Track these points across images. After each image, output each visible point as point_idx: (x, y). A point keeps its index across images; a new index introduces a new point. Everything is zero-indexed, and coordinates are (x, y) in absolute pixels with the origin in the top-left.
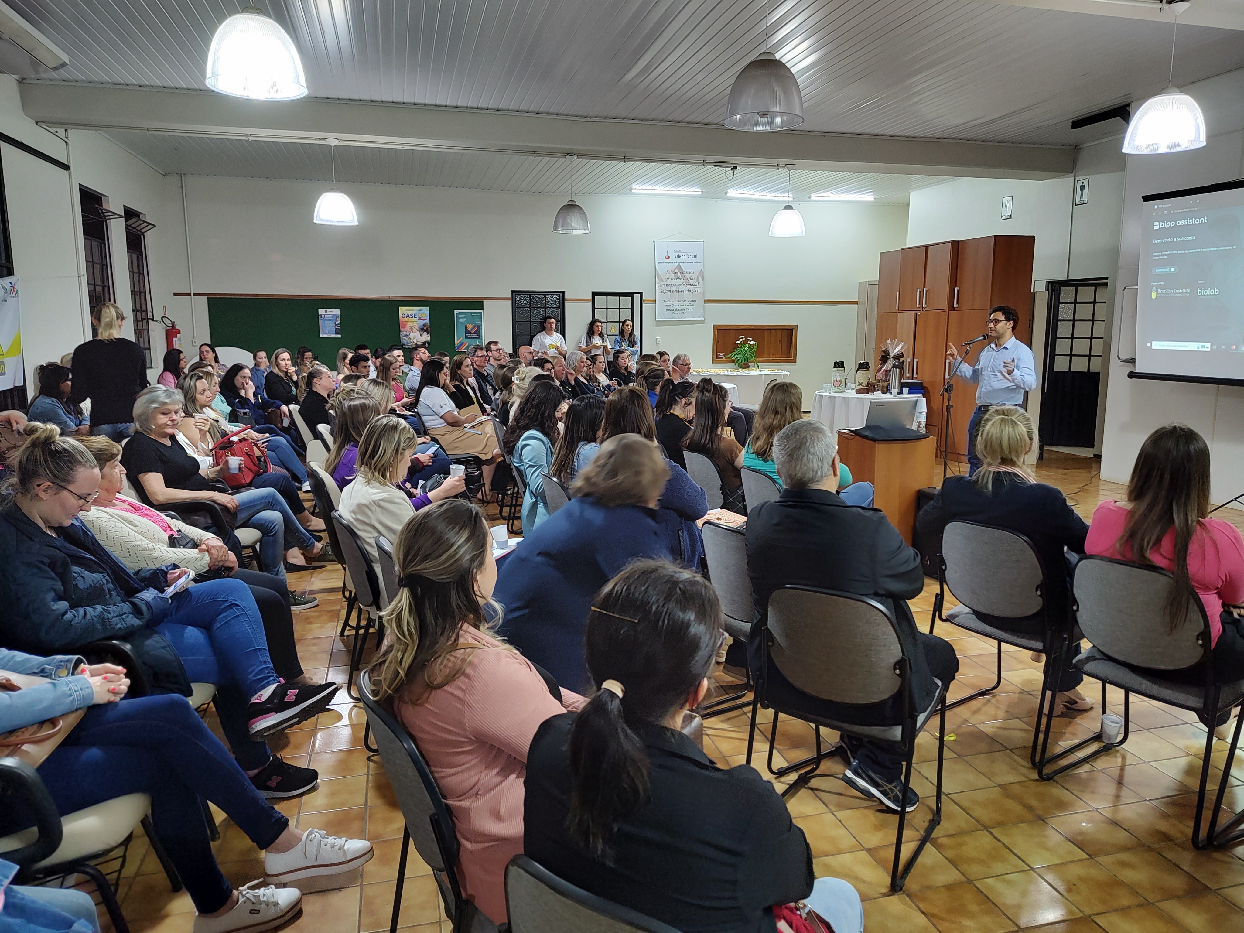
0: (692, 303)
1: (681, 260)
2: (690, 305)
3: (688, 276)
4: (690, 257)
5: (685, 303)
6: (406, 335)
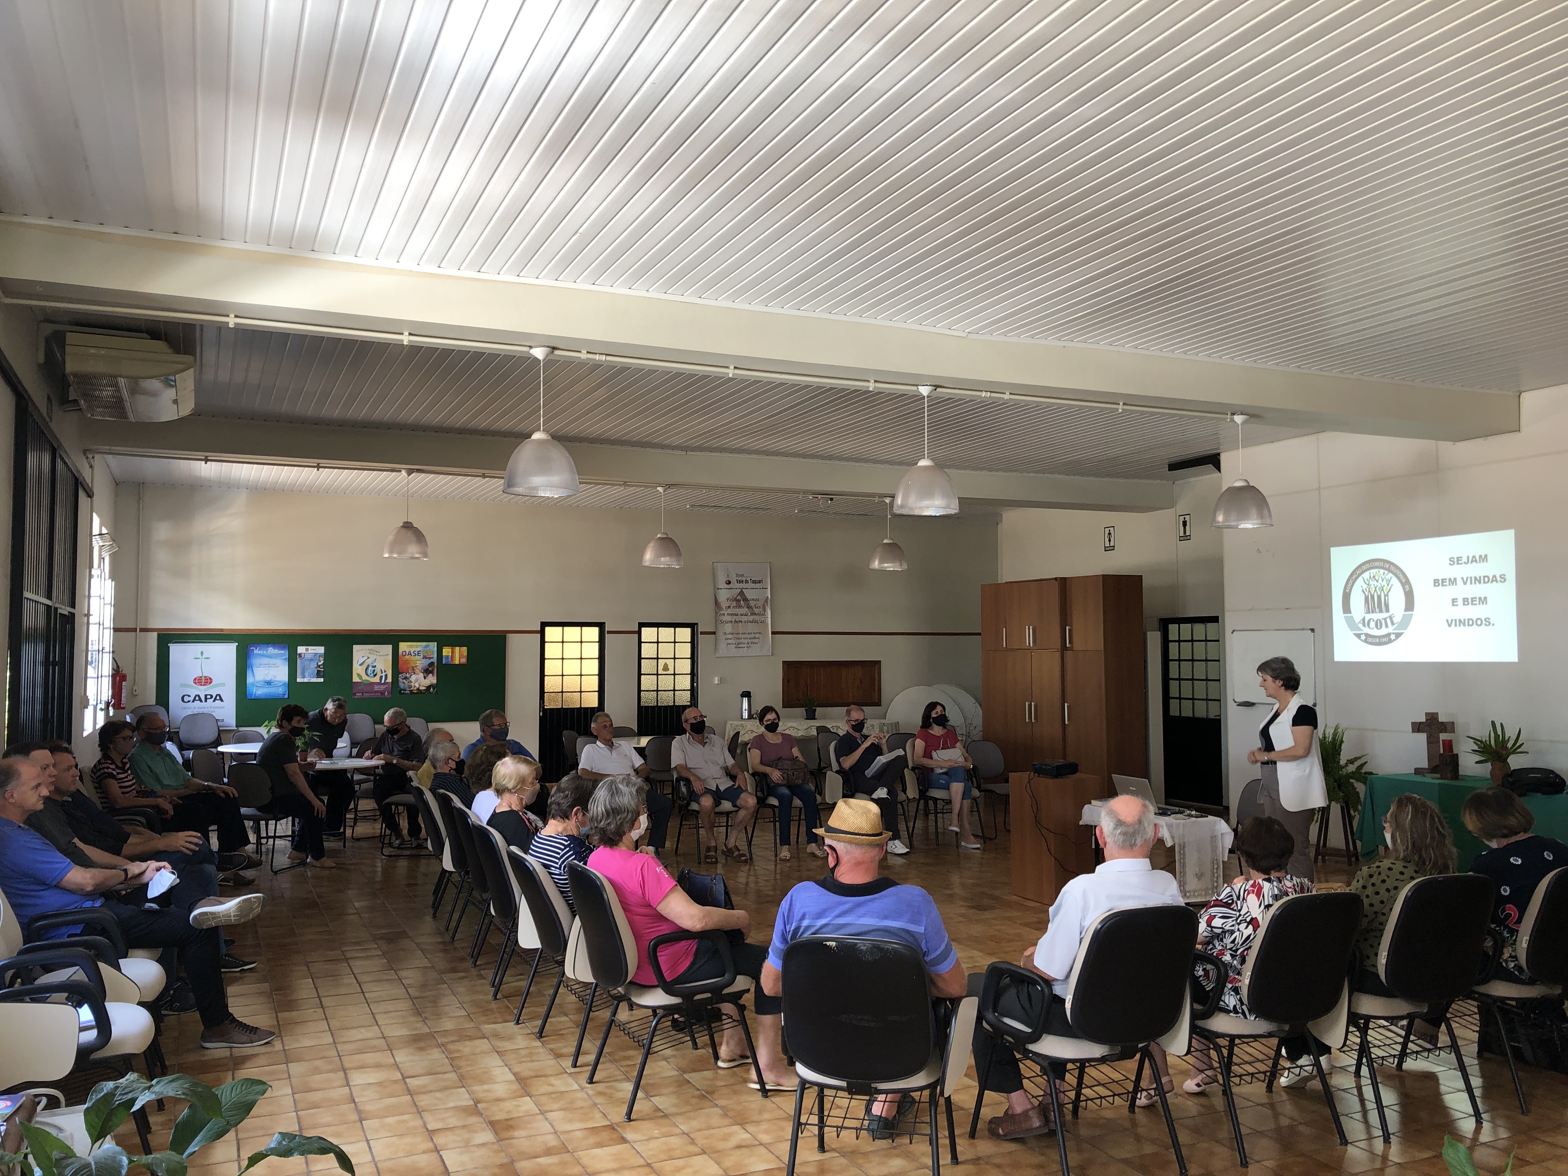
0: (757, 636)
1: (744, 585)
2: (755, 638)
3: (752, 603)
4: (754, 582)
5: (750, 636)
6: (406, 678)
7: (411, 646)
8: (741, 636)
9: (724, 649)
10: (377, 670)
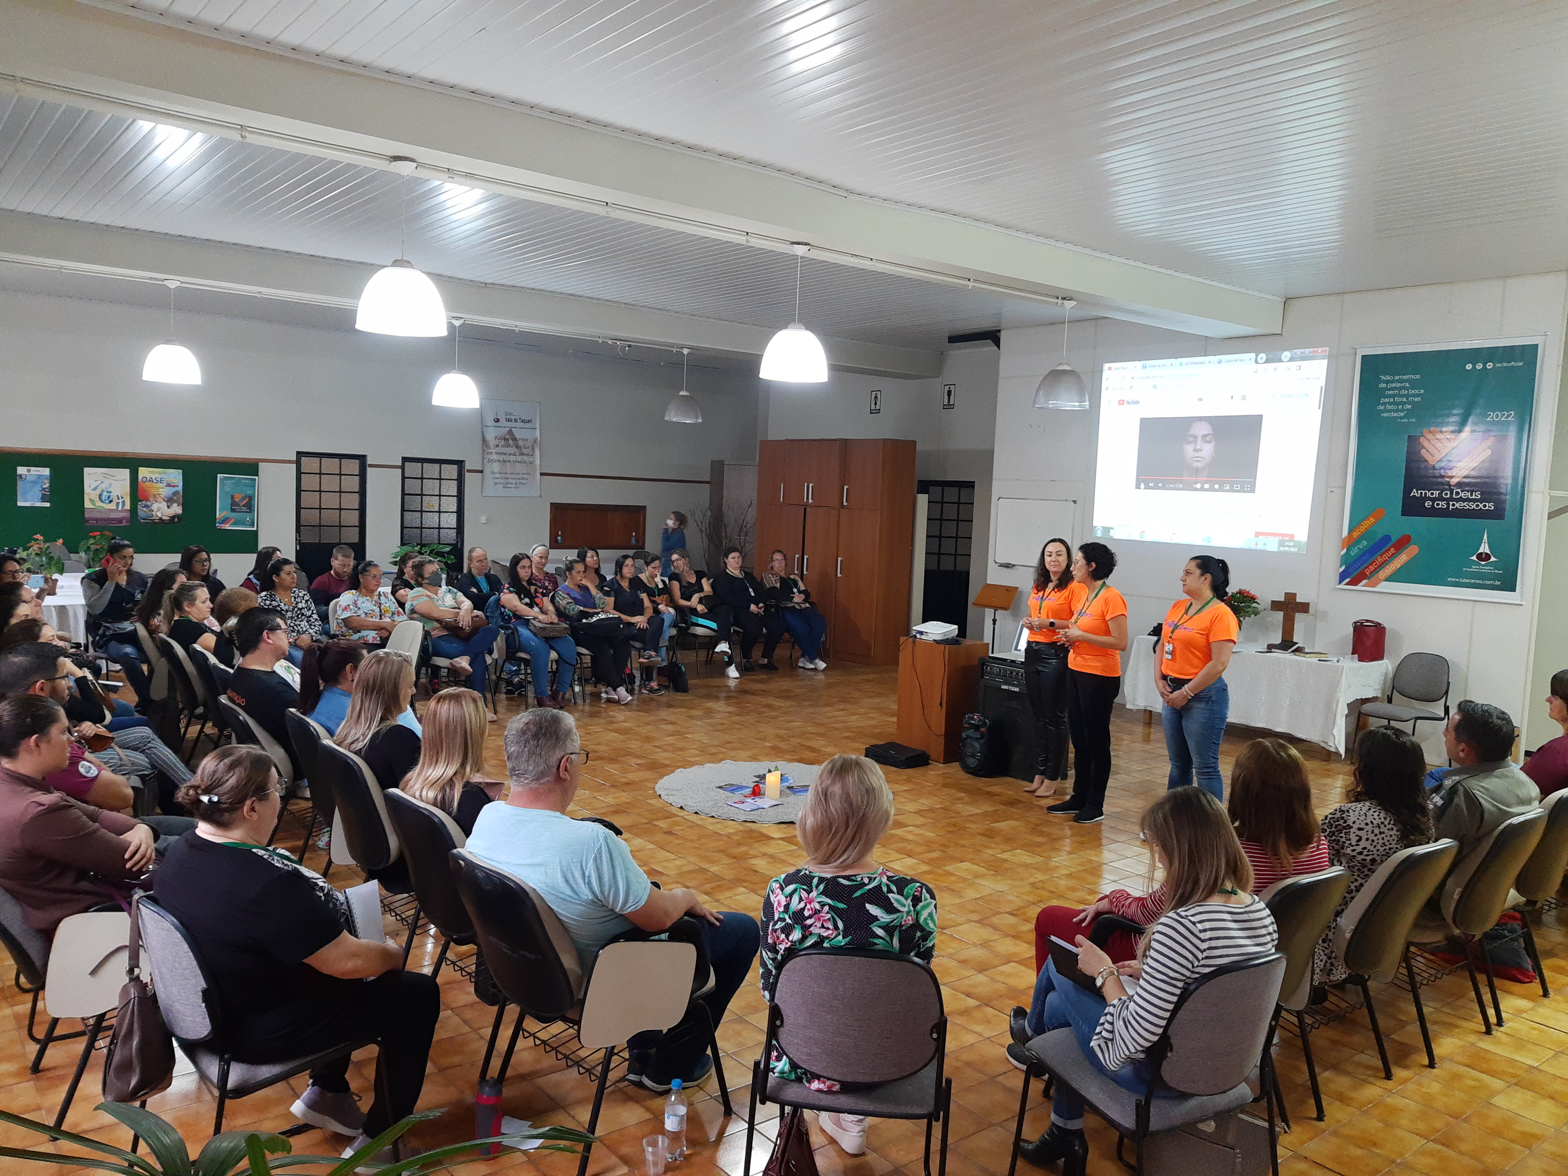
0: (525, 476)
1: (513, 424)
2: (523, 479)
3: (521, 443)
4: (523, 421)
5: (517, 476)
6: (146, 506)
7: (153, 472)
8: (507, 476)
9: (491, 489)
10: (113, 496)
